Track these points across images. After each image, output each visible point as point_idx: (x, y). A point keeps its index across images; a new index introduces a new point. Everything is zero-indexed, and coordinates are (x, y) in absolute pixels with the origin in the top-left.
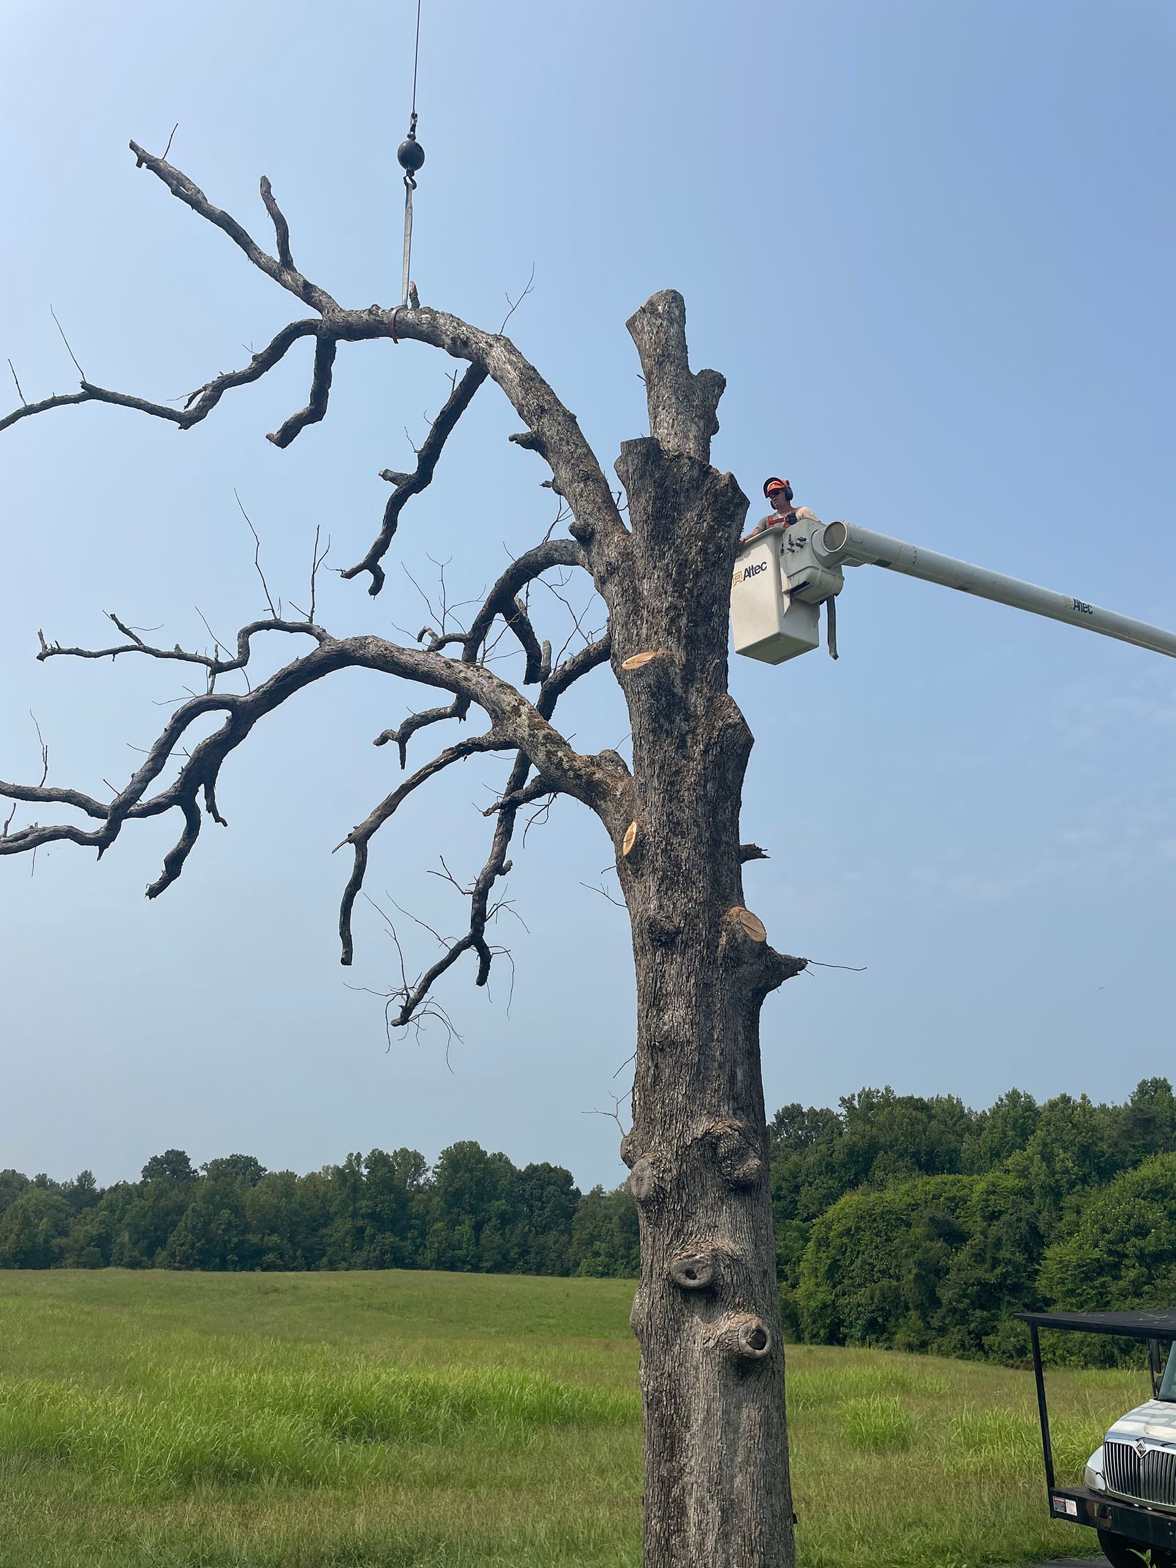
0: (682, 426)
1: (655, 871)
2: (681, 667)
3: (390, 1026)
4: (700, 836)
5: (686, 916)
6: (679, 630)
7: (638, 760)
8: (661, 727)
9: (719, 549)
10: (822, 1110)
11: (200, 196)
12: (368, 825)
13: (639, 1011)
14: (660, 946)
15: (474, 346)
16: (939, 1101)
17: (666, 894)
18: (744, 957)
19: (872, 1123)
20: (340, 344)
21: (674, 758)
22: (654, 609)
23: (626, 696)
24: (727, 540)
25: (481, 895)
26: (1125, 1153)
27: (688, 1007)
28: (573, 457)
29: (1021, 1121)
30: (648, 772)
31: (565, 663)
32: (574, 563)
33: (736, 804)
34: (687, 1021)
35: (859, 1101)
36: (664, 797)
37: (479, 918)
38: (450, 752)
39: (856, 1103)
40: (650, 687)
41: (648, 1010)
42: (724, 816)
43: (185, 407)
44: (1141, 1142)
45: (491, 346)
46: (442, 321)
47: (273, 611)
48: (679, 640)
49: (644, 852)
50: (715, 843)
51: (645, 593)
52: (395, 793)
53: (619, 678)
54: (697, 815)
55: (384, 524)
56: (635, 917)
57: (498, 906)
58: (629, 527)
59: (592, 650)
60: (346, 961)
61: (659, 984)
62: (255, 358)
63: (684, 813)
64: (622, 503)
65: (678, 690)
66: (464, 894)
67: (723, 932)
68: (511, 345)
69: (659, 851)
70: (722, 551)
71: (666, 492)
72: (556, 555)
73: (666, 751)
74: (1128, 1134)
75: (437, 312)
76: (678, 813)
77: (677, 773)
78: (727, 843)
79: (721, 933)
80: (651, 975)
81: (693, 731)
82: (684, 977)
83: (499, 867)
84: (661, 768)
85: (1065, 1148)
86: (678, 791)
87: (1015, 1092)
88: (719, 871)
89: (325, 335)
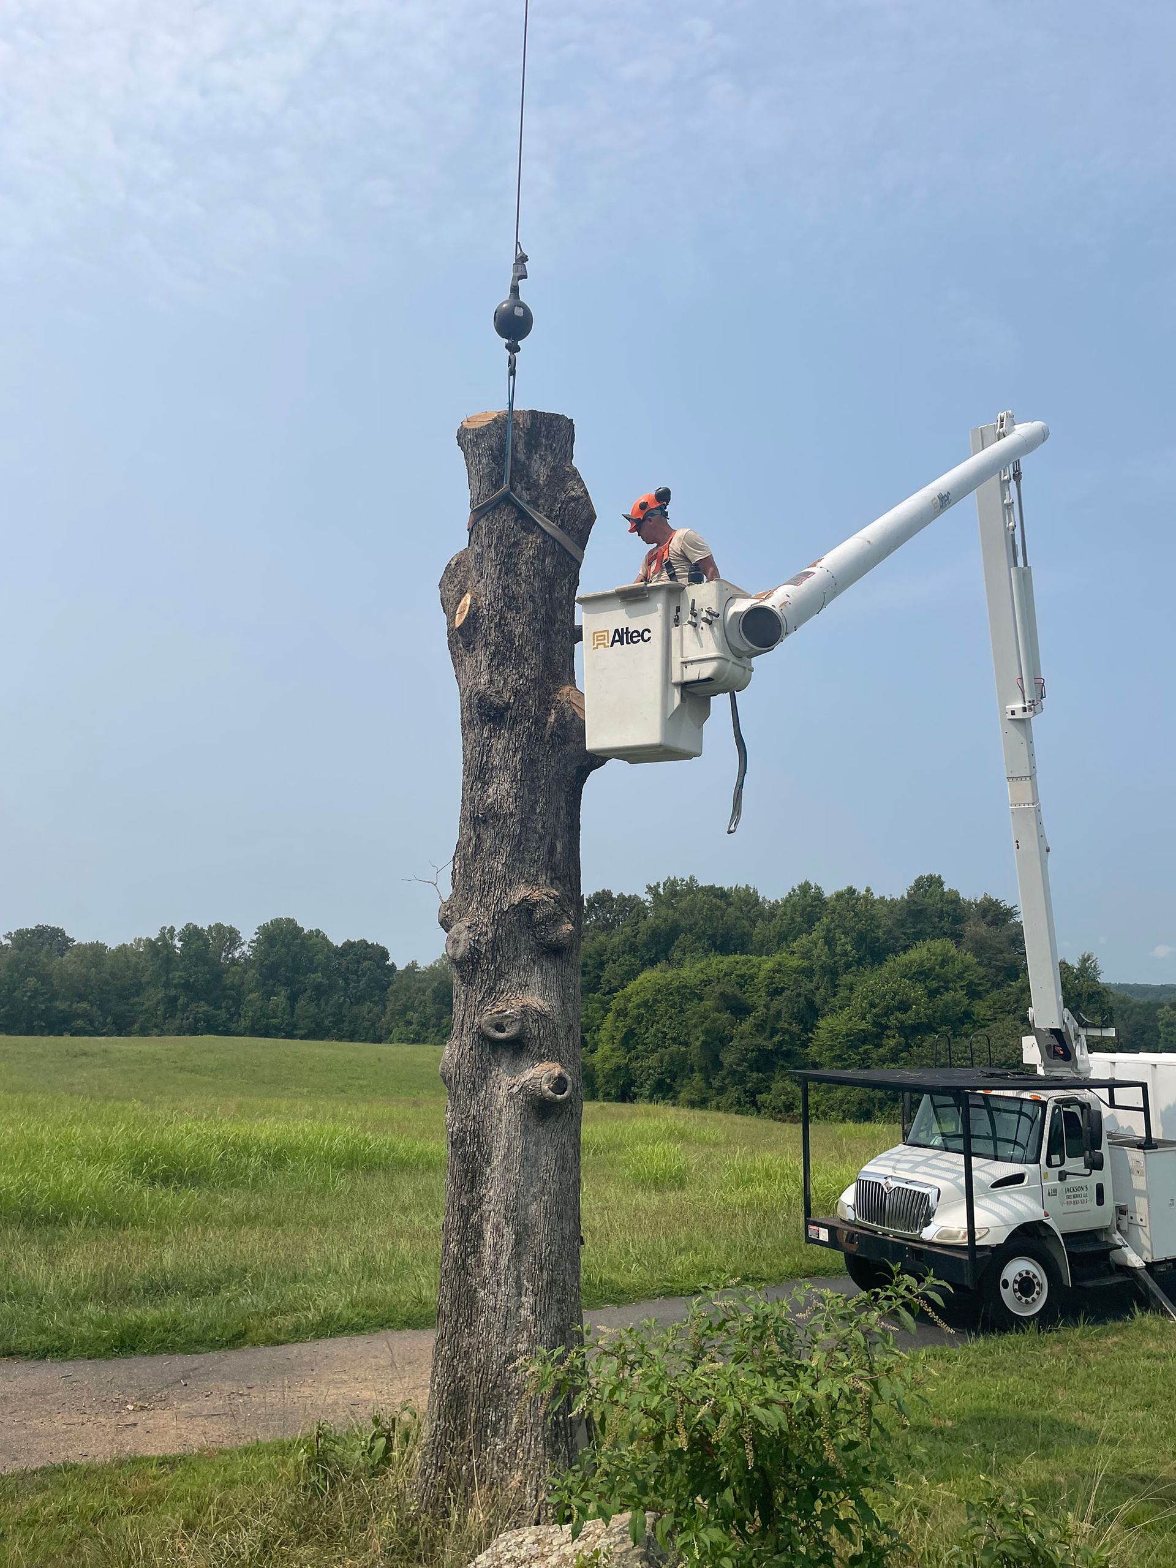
1: (487, 645)
2: (525, 430)
4: (536, 612)
5: (516, 692)
10: (630, 896)
13: (464, 783)
14: (488, 721)
16: (737, 890)
17: (497, 669)
18: (571, 736)
19: (675, 909)
21: (513, 529)
23: (465, 458)
26: (897, 939)
29: (809, 909)
30: (484, 541)
33: (574, 583)
34: (512, 794)
35: (664, 889)
36: (500, 570)
39: (661, 890)
40: (491, 449)
41: (473, 783)
42: (560, 594)
44: (913, 930)
49: (477, 626)
50: (550, 620)
54: (534, 590)
56: (465, 691)
61: (485, 758)
63: (521, 587)
67: (552, 710)
69: (492, 625)
73: (504, 521)
74: (901, 923)
76: (514, 587)
78: (562, 621)
79: (550, 710)
80: (478, 749)
81: (534, 502)
82: (511, 752)
84: (499, 538)
85: (846, 934)
86: (516, 564)
87: (807, 884)
88: (551, 648)
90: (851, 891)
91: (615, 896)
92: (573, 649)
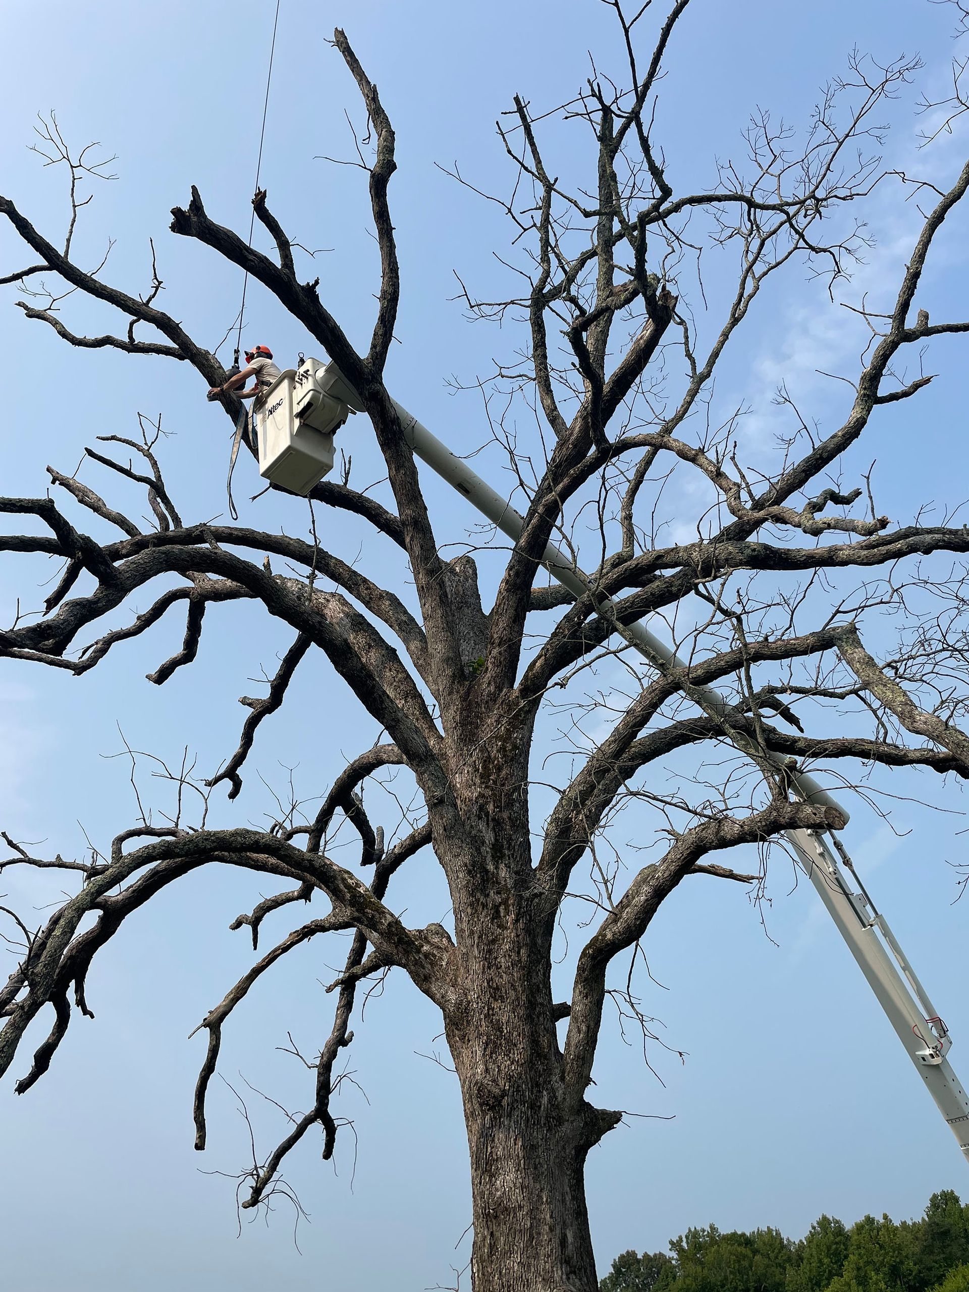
0: (480, 653)
1: (480, 1035)
2: (491, 846)
4: (518, 999)
5: (510, 1078)
6: (487, 814)
7: (459, 932)
8: (478, 900)
9: (515, 747)
10: (655, 1255)
11: (100, 503)
12: (221, 1009)
13: (473, 1177)
14: (488, 1110)
15: (315, 601)
16: (760, 1234)
17: (491, 1057)
18: (565, 1115)
19: (701, 1263)
20: (208, 604)
21: (490, 928)
22: (466, 799)
23: (447, 875)
24: (521, 740)
25: (325, 1069)
26: (930, 1269)
27: (518, 1170)
28: (395, 681)
29: (834, 1246)
30: (469, 942)
31: (395, 847)
32: (399, 762)
33: (547, 967)
34: (518, 1185)
35: (687, 1243)
36: (484, 964)
37: (324, 1091)
38: (296, 934)
39: (684, 1244)
40: (466, 866)
41: (481, 1177)
42: (538, 979)
43: (80, 658)
44: (942, 1256)
45: (328, 601)
46: (289, 584)
47: (144, 820)
48: (488, 824)
49: (469, 1018)
50: (531, 1005)
51: (458, 785)
52: (246, 976)
53: (440, 859)
54: (514, 980)
55: (242, 741)
57: (341, 1077)
58: (443, 733)
59: (417, 834)
60: (200, 1146)
61: (489, 1149)
62: (139, 618)
63: (502, 978)
64: (436, 713)
65: (491, 867)
66: (310, 1068)
67: (544, 1091)
68: (344, 599)
69: (482, 1016)
70: (518, 748)
71: (470, 704)
72: (385, 757)
73: (483, 922)
74: (928, 1250)
75: (286, 578)
76: (497, 979)
77: (494, 941)
78: (542, 1004)
79: (542, 1092)
80: (482, 1140)
81: (505, 902)
82: (512, 1139)
83: (341, 1039)
84: (480, 937)
85: (877, 1271)
86: (496, 958)
87: (825, 1218)
88: (536, 1031)
89: (197, 598)
90: (869, 1220)
91: (640, 1256)
92: (554, 1028)
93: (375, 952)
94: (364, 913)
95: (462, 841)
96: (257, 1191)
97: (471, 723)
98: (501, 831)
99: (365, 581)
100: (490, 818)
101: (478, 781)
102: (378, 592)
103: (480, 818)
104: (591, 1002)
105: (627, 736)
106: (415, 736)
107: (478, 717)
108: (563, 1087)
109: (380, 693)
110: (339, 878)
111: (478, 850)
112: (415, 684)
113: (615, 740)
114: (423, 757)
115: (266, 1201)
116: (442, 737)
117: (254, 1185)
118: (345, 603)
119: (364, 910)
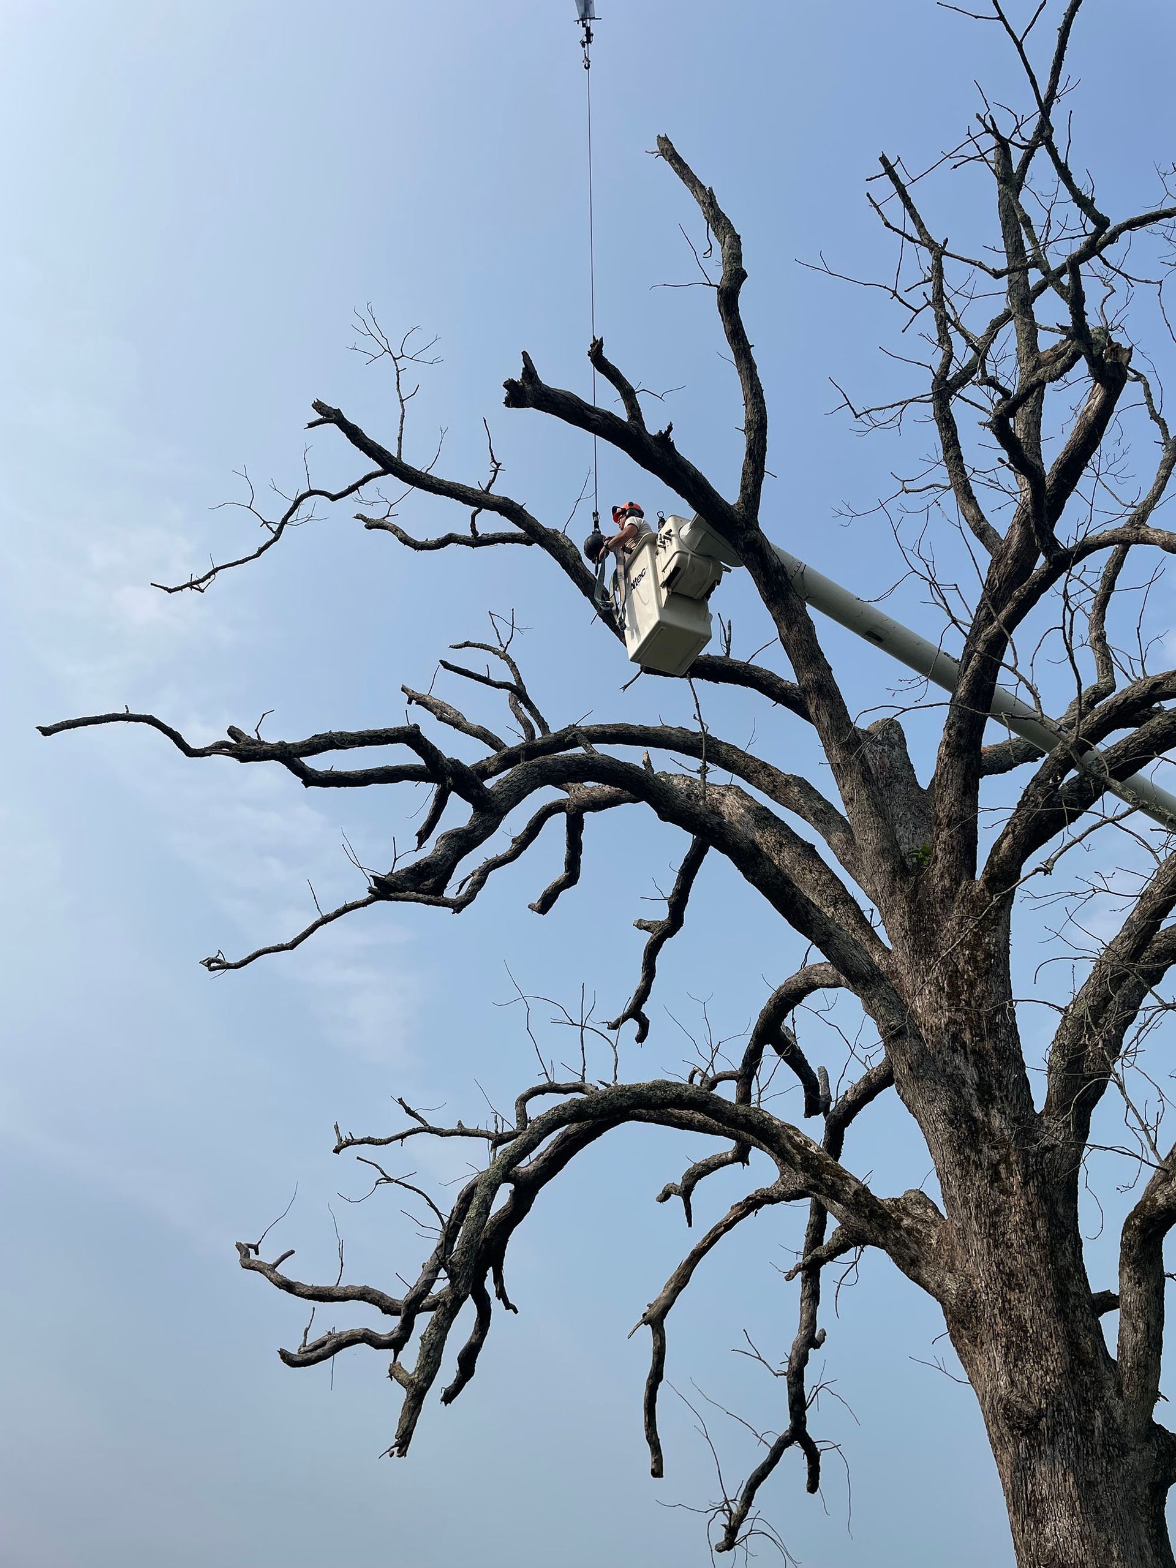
0: (923, 839)
1: (996, 1337)
2: (975, 1087)
3: (714, 1551)
4: (1042, 1287)
5: (1046, 1393)
6: (964, 1045)
7: (949, 1201)
8: (968, 1158)
9: (989, 955)
11: (460, 718)
12: (662, 1302)
13: (1011, 1523)
14: (1022, 1435)
17: (1016, 1366)
18: (1129, 1442)
20: (587, 816)
21: (990, 1194)
22: (932, 1027)
23: (921, 1127)
24: (995, 945)
25: (796, 1377)
27: (1072, 1515)
28: (818, 884)
30: (964, 1213)
31: (846, 1092)
34: (1075, 1534)
36: (988, 1243)
37: (798, 1405)
38: (739, 1207)
40: (945, 1113)
41: (1023, 1523)
43: (457, 894)
45: (723, 795)
46: (675, 782)
47: (547, 1075)
48: (966, 1058)
49: (979, 1314)
50: (1062, 1295)
51: (919, 1010)
52: (686, 1262)
53: (908, 1106)
54: (1033, 1262)
55: (643, 972)
56: (984, 1397)
57: (818, 1389)
58: (889, 945)
59: (872, 1076)
60: (657, 1473)
61: (1030, 1486)
62: (514, 841)
63: (1016, 1261)
64: (876, 919)
65: (979, 1114)
66: (777, 1375)
67: (1096, 1411)
68: (742, 791)
69: (996, 1311)
70: (993, 957)
71: (920, 905)
72: (817, 979)
73: (979, 1187)
75: (671, 775)
76: (1009, 1262)
77: (997, 1212)
78: (1076, 1294)
79: (1094, 1412)
80: (1018, 1474)
81: (1005, 1159)
82: (1060, 1474)
83: (811, 1340)
84: (978, 1206)
86: (1004, 1234)
88: (1073, 1331)
89: (574, 811)
92: (1099, 1326)
93: (841, 1228)
94: (821, 1179)
95: (935, 1082)
96: (732, 1531)
97: (925, 930)
98: (986, 1066)
99: (765, 766)
100: (968, 1050)
101: (945, 1003)
102: (782, 777)
103: (955, 1051)
104: (1147, 1291)
105: (1147, 928)
106: (854, 952)
107: (933, 921)
108: (1122, 1404)
109: (804, 902)
110: (784, 1136)
111: (958, 1092)
112: (844, 886)
113: (1130, 936)
114: (869, 978)
115: (743, 1543)
116: (889, 951)
117: (727, 1523)
118: (743, 795)
119: (821, 1176)
